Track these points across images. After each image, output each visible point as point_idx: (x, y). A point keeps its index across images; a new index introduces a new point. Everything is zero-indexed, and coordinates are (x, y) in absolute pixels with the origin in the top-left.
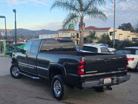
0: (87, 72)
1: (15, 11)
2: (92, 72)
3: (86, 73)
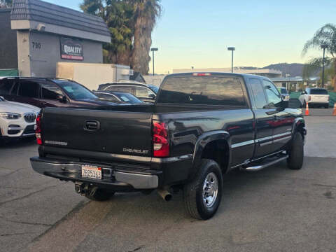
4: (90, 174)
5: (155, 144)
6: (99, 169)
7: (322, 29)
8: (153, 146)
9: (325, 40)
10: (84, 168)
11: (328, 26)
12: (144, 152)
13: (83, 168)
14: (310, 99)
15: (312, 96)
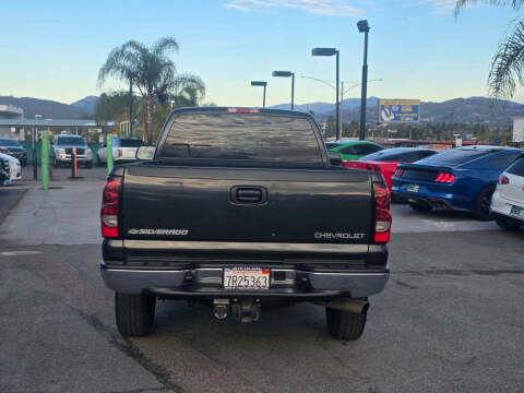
0: (133, 232)
1: (363, 27)
2: (159, 232)
3: (130, 232)
4: (243, 284)
5: (378, 223)
6: (264, 272)
7: (124, 47)
8: (374, 226)
9: (128, 64)
10: (228, 273)
11: (132, 44)
12: (356, 236)
13: (226, 274)
14: (120, 154)
15: (124, 149)
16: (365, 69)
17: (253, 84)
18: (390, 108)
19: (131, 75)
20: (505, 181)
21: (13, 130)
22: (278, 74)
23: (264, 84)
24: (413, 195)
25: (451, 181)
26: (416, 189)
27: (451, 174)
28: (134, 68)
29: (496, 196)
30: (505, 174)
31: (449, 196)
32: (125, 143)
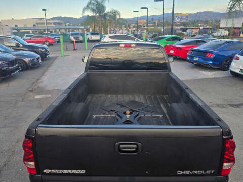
0: (47, 171)
9: (92, 6)
14: (91, 38)
15: (92, 36)
16: (173, 6)
17: (134, 12)
18: (179, 17)
19: (94, 10)
20: (238, 58)
21: (58, 30)
22: (142, 8)
23: (138, 11)
24: (196, 61)
25: (213, 56)
26: (197, 59)
27: (212, 53)
28: (95, 8)
29: (233, 64)
30: (237, 55)
31: (211, 62)
32: (92, 34)
